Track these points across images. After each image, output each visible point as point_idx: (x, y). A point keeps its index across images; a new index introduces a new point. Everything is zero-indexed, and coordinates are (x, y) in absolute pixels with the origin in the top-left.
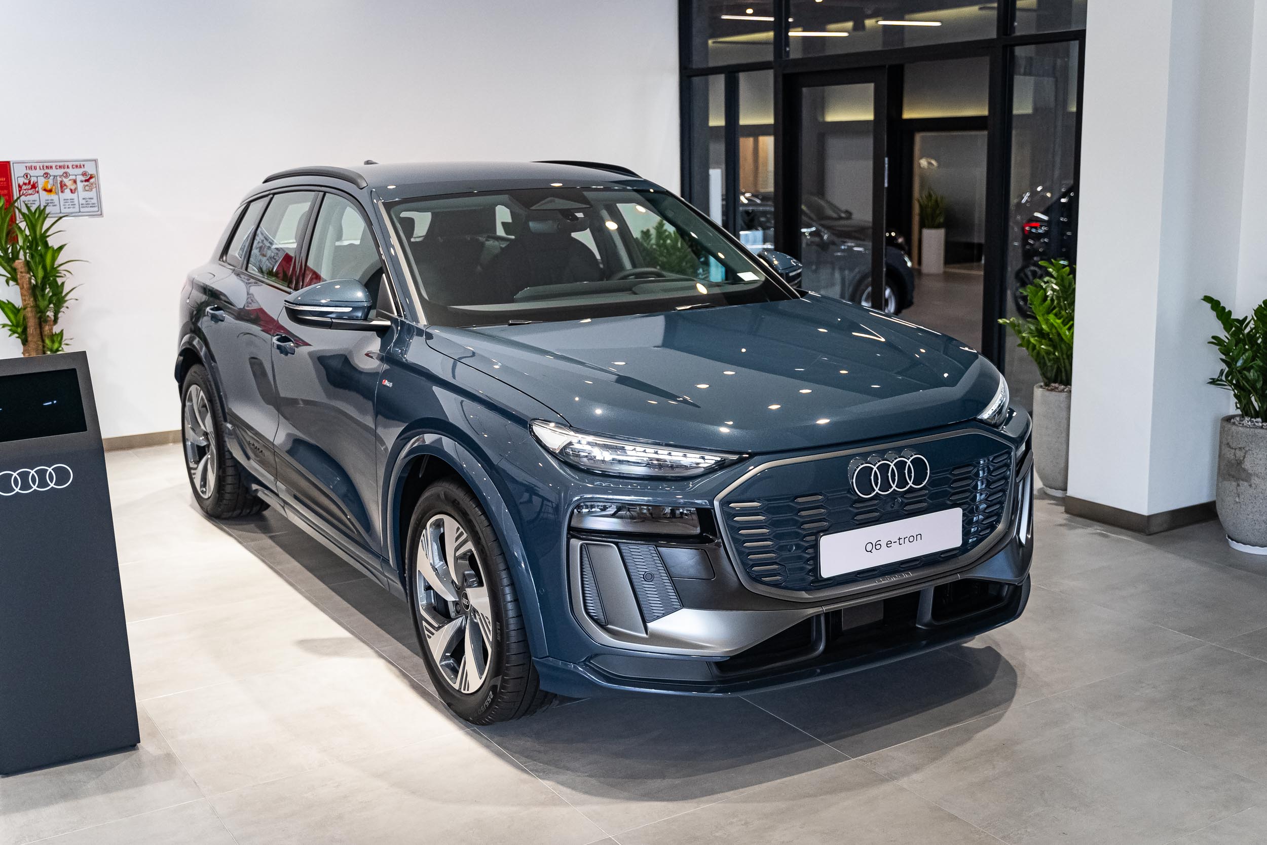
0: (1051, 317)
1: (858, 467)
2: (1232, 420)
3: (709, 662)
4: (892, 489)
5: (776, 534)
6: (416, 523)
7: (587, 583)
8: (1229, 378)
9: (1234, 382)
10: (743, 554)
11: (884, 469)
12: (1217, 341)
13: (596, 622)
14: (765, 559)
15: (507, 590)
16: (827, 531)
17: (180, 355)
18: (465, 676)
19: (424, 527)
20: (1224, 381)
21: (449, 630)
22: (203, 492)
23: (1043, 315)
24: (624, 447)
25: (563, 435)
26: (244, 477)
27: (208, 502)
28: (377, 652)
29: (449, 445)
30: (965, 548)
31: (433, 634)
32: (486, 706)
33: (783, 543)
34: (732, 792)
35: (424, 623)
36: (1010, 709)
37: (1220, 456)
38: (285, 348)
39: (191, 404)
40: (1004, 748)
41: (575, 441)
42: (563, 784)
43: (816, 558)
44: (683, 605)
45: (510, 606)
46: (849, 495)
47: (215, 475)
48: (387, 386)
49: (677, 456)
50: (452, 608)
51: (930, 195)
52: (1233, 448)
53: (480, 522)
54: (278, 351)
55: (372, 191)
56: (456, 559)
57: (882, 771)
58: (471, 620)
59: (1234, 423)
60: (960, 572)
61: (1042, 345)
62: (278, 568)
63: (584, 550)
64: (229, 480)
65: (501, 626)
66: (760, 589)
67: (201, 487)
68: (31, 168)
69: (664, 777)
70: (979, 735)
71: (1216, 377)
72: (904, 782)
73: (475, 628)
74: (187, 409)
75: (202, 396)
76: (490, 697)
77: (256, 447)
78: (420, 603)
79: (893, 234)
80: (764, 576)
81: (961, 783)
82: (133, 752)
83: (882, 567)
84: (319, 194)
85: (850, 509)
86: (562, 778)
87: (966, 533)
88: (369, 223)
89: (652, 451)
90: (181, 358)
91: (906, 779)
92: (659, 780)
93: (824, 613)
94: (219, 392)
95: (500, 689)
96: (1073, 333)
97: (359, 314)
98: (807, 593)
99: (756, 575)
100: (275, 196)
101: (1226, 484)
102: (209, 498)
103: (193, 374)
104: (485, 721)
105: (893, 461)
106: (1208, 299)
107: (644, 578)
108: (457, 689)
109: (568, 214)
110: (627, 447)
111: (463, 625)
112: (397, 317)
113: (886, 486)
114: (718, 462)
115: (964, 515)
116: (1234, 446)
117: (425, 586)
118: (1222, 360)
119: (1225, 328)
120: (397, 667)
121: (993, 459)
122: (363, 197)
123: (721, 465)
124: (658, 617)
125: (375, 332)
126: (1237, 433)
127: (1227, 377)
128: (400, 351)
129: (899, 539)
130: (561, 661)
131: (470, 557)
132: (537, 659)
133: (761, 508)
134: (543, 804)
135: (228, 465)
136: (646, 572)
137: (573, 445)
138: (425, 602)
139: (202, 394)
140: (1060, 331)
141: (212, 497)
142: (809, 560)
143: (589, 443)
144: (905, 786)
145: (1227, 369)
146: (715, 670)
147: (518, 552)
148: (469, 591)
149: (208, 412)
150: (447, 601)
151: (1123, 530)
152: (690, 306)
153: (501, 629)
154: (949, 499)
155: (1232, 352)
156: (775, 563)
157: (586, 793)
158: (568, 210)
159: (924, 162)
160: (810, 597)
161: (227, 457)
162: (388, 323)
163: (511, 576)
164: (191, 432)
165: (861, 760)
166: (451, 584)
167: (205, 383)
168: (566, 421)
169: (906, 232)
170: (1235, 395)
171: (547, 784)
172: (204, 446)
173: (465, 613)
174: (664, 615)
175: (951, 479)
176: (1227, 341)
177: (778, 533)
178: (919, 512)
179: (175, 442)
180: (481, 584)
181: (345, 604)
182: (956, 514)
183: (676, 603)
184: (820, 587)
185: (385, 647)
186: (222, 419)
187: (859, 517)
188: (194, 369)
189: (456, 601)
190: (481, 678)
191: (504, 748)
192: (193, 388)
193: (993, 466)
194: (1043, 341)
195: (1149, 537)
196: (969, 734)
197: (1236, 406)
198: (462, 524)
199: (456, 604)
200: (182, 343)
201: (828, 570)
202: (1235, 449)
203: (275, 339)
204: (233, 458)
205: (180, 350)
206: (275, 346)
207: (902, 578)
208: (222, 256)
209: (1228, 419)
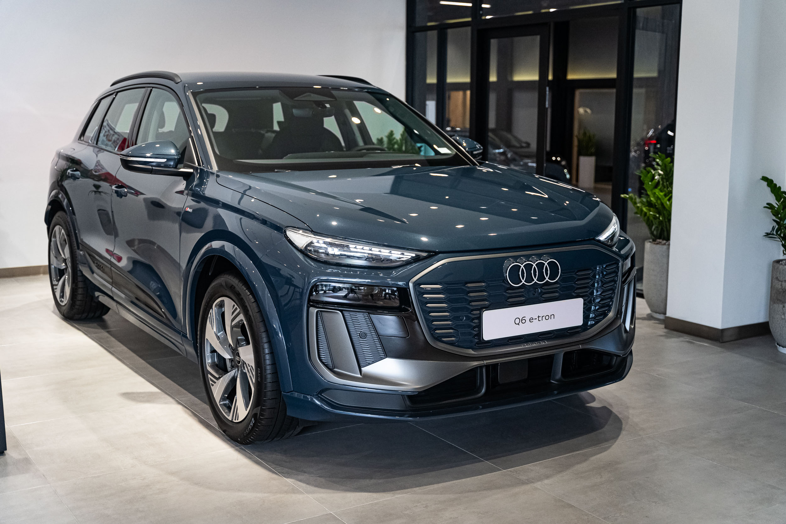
0: (657, 191)
1: (510, 265)
2: (781, 263)
3: (403, 395)
4: (534, 282)
5: (452, 308)
6: (205, 305)
7: (321, 339)
8: (779, 233)
9: (782, 235)
10: (429, 321)
11: (529, 267)
12: (770, 206)
13: (326, 366)
14: (443, 325)
15: (266, 346)
16: (488, 308)
17: (49, 204)
18: (236, 409)
19: (211, 308)
20: (774, 235)
21: (226, 379)
22: (61, 301)
23: (652, 190)
24: (348, 246)
25: (308, 237)
26: (90, 287)
27: (64, 308)
28: (177, 401)
29: (229, 247)
30: (585, 327)
31: (215, 383)
32: (249, 429)
33: (457, 314)
34: (418, 488)
35: (209, 376)
36: (617, 443)
37: (771, 287)
38: (120, 192)
39: (55, 239)
40: (610, 466)
41: (315, 241)
42: (300, 481)
43: (479, 326)
44: (386, 356)
45: (267, 357)
46: (503, 284)
47: (70, 288)
48: (189, 212)
49: (384, 252)
50: (228, 364)
51: (585, 134)
52: (780, 281)
53: (249, 298)
54: (116, 194)
55: (185, 86)
56: (232, 327)
57: (523, 478)
58: (242, 371)
59: (782, 264)
60: (581, 344)
61: (651, 211)
62: (111, 350)
63: (319, 315)
64: (80, 291)
65: (261, 371)
66: (440, 346)
67: (60, 298)
69: (371, 478)
70: (593, 458)
71: (769, 232)
72: (538, 485)
73: (244, 377)
74: (52, 243)
75: (63, 233)
76: (252, 422)
77: (99, 265)
78: (207, 361)
79: (559, 159)
80: (444, 337)
81: (577, 486)
82: (3, 456)
83: (527, 336)
84: (148, 89)
85: (504, 293)
86: (300, 477)
87: (586, 317)
88: (181, 106)
89: (368, 248)
90: (50, 207)
91: (539, 483)
92: (368, 480)
93: (485, 365)
94: (75, 230)
95: (259, 417)
96: (671, 203)
97: (172, 163)
98: (473, 351)
99: (438, 336)
100: (119, 94)
101: (776, 306)
102: (65, 305)
103: (57, 218)
104: (249, 440)
105: (535, 262)
106: (765, 179)
107: (360, 336)
108: (231, 420)
109: (321, 104)
110: (351, 246)
111: (236, 375)
112: (198, 166)
113: (530, 279)
114: (413, 257)
115: (584, 304)
116: (781, 279)
117: (211, 350)
118: (774, 220)
119: (776, 199)
120: (190, 410)
121: (606, 267)
122: (178, 88)
123: (416, 259)
124: (369, 364)
125: (182, 177)
126: (783, 270)
127: (777, 232)
128: (199, 190)
129: (539, 317)
130: (303, 395)
131: (241, 326)
132: (285, 393)
133: (442, 289)
134: (286, 492)
135: (79, 280)
136: (361, 332)
137: (314, 244)
138: (210, 361)
139: (63, 231)
140: (663, 201)
141: (67, 304)
142: (475, 327)
143: (325, 243)
144: (539, 487)
145: (777, 227)
146: (408, 403)
147: (276, 325)
148: (241, 350)
149: (66, 243)
150: (226, 359)
151: (704, 340)
152: (402, 166)
153: (261, 373)
154: (574, 292)
155: (781, 214)
156: (451, 329)
157: (316, 486)
158: (321, 101)
159: (581, 110)
160: (475, 353)
161: (79, 275)
162: (191, 170)
163: (268, 336)
164: (55, 259)
165: (510, 471)
166: (229, 347)
167: (65, 223)
168: (310, 228)
169: (568, 157)
170: (783, 245)
171: (290, 481)
172: (63, 270)
173: (238, 367)
174: (373, 362)
175: (575, 278)
176: (777, 206)
177: (454, 307)
178: (554, 299)
179: (44, 273)
180: (248, 343)
181: (157, 372)
182: (579, 302)
183: (382, 355)
184: (484, 347)
185: (183, 398)
186: (76, 248)
187: (510, 300)
188: (59, 214)
189: (231, 359)
190: (246, 410)
191: (261, 459)
192: (57, 228)
193: (606, 271)
194: (652, 209)
195: (723, 344)
196: (586, 458)
197: (784, 253)
198: (237, 301)
199: (231, 360)
200: (50, 197)
201: (487, 335)
202: (782, 281)
203: (114, 187)
204: (83, 276)
205: (49, 201)
206: (114, 191)
207: (540, 344)
208: (80, 137)
209: (778, 262)
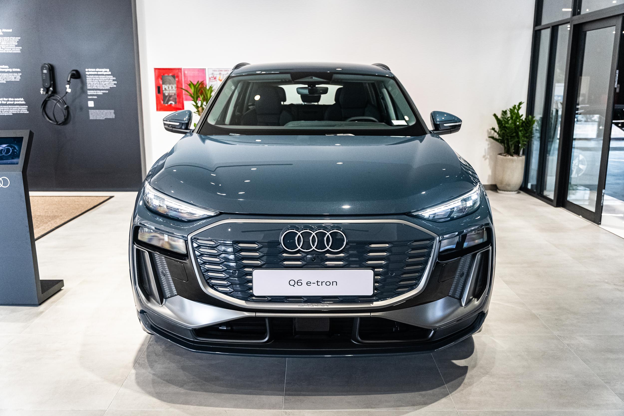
4: (313, 249)
10: (204, 271)
14: (217, 276)
16: (260, 267)
25: (148, 189)
44: (177, 293)
68: (214, 71)
80: (218, 287)
98: (246, 303)
99: (213, 285)
107: (161, 273)
113: (307, 246)
115: (375, 275)
124: (168, 298)
129: (317, 282)
133: (215, 245)
136: (162, 270)
142: (247, 282)
146: (194, 335)
156: (225, 280)
175: (367, 250)
178: (336, 267)
182: (368, 273)
184: (257, 300)
187: (286, 263)
